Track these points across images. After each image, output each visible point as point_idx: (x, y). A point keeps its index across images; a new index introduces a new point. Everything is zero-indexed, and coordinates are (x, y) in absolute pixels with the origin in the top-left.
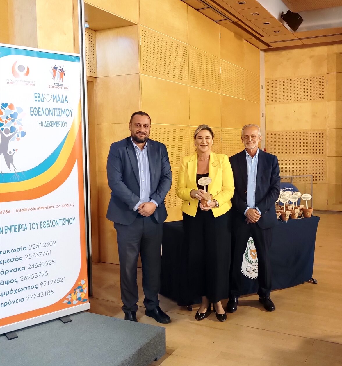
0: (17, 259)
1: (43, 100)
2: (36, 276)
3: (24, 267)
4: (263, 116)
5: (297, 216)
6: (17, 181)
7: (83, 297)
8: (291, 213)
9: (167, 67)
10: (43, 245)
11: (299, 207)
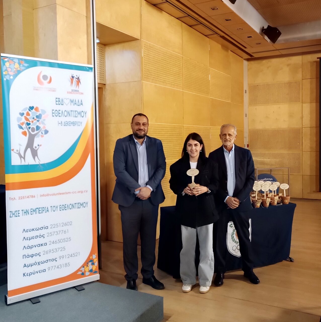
0: (40, 236)
1: (62, 104)
2: (56, 251)
3: (46, 243)
4: (246, 116)
5: (276, 203)
6: (41, 171)
7: (94, 269)
8: (271, 200)
9: (164, 75)
10: (61, 225)
11: (278, 195)
